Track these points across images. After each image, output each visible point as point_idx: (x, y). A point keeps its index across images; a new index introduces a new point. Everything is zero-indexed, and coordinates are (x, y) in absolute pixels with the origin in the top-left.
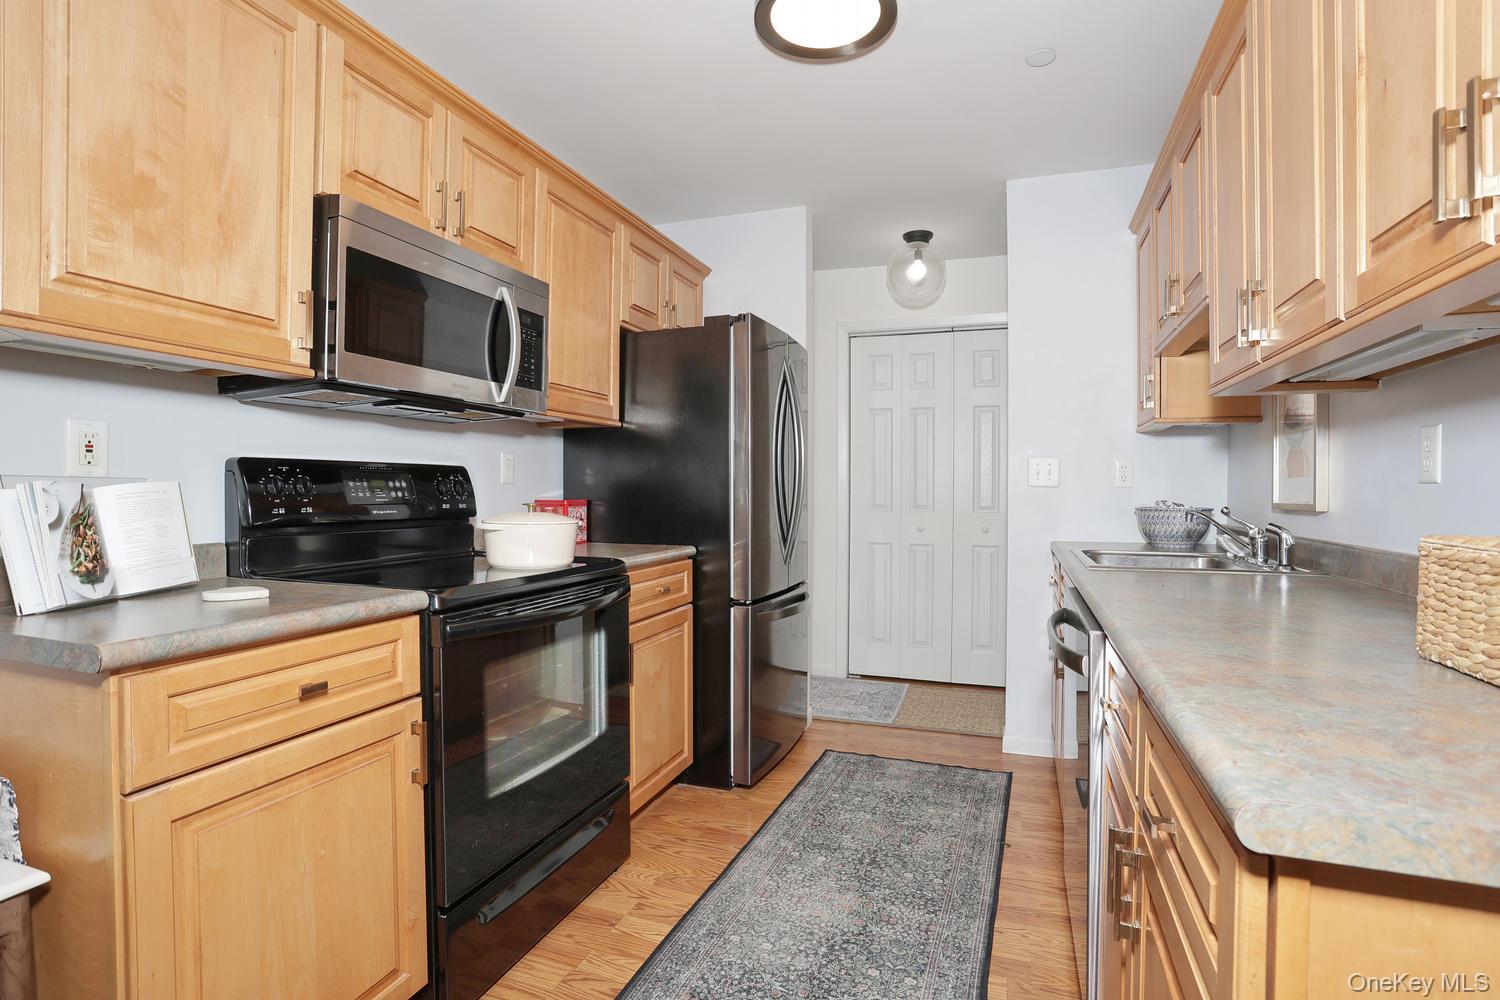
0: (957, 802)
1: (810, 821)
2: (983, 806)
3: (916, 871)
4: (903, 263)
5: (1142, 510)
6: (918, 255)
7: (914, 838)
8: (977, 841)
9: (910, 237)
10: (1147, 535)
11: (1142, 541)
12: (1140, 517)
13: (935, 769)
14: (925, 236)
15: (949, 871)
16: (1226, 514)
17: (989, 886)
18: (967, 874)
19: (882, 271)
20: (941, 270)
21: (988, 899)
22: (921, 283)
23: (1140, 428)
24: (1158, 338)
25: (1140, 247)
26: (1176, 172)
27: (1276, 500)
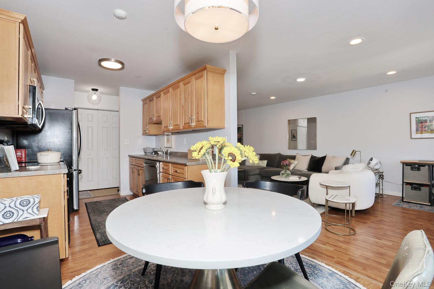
1: (97, 211)
4: (92, 95)
5: (144, 149)
6: (95, 94)
9: (93, 90)
10: (145, 153)
13: (111, 200)
14: (97, 90)
16: (160, 148)
20: (100, 98)
22: (96, 100)
23: (143, 134)
24: (149, 121)
25: (144, 104)
26: (155, 98)
27: (165, 146)
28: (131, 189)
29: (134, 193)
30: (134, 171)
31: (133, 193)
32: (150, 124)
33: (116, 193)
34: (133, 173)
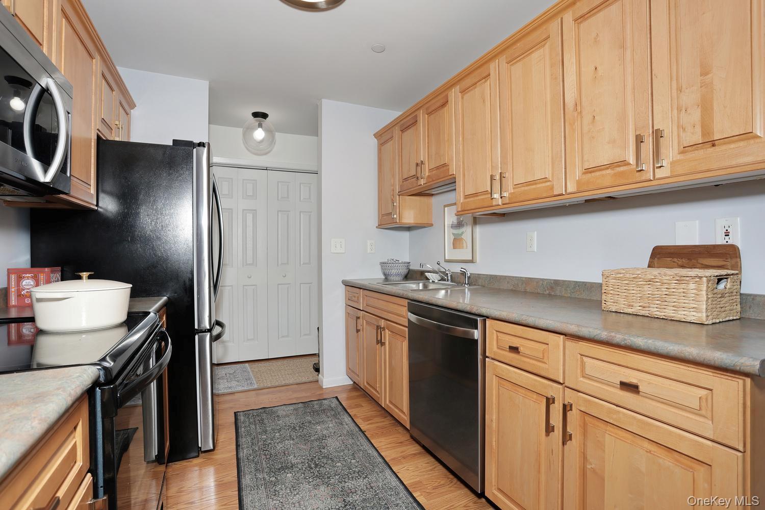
0: (326, 419)
1: (263, 457)
2: (338, 416)
3: (340, 460)
4: (253, 129)
5: (382, 264)
6: (260, 126)
7: (324, 445)
8: (351, 434)
9: (256, 115)
10: (385, 274)
11: (383, 277)
12: (382, 266)
13: (300, 405)
14: (264, 116)
15: (353, 454)
16: (439, 264)
17: (375, 454)
18: (361, 452)
19: (240, 131)
20: (273, 137)
21: (380, 460)
22: (262, 141)
23: (381, 226)
24: (401, 186)
25: (381, 145)
26: (422, 117)
27: (447, 258)
28: (350, 371)
29: (354, 382)
30: (362, 325)
31: (352, 383)
32: (402, 195)
33: (311, 375)
34: (358, 331)
